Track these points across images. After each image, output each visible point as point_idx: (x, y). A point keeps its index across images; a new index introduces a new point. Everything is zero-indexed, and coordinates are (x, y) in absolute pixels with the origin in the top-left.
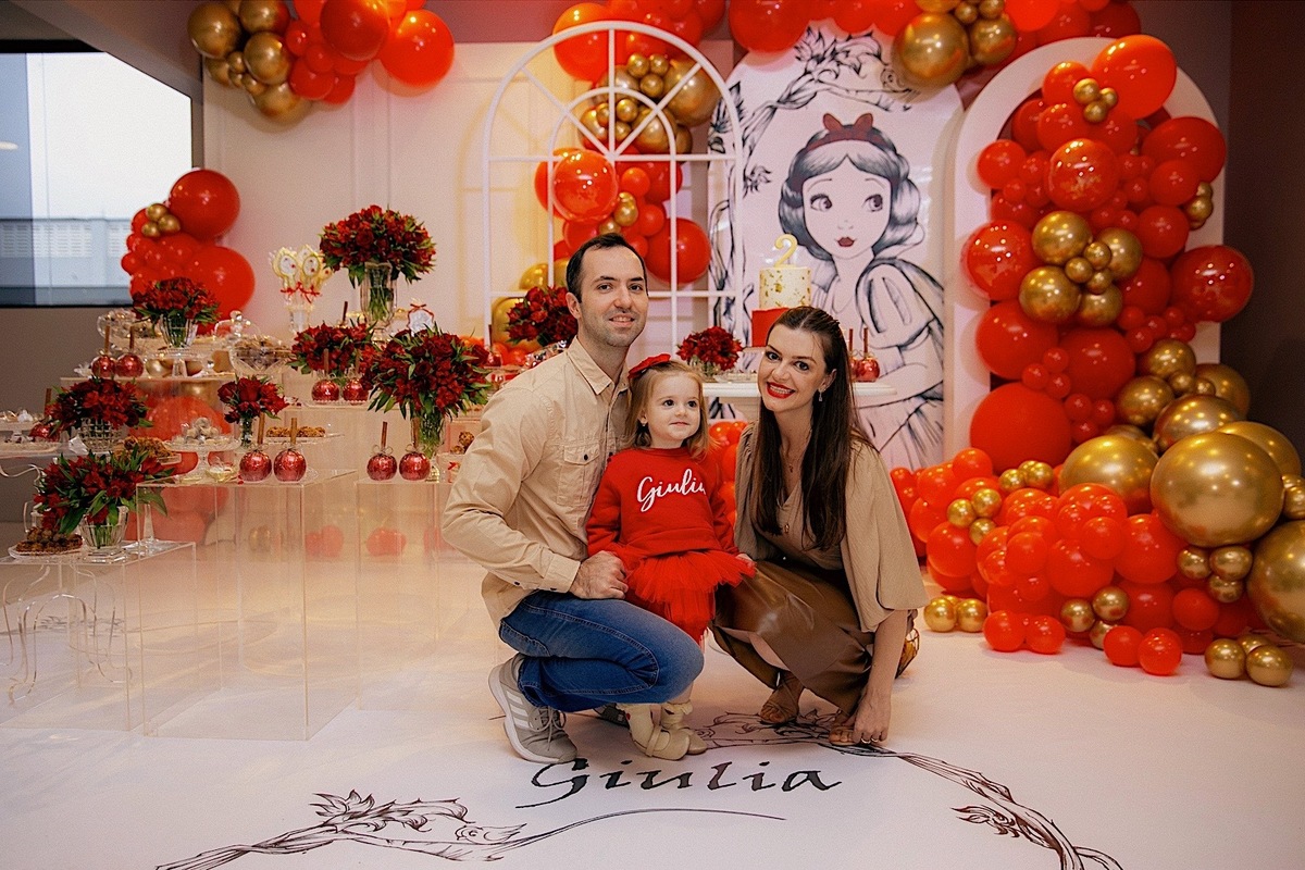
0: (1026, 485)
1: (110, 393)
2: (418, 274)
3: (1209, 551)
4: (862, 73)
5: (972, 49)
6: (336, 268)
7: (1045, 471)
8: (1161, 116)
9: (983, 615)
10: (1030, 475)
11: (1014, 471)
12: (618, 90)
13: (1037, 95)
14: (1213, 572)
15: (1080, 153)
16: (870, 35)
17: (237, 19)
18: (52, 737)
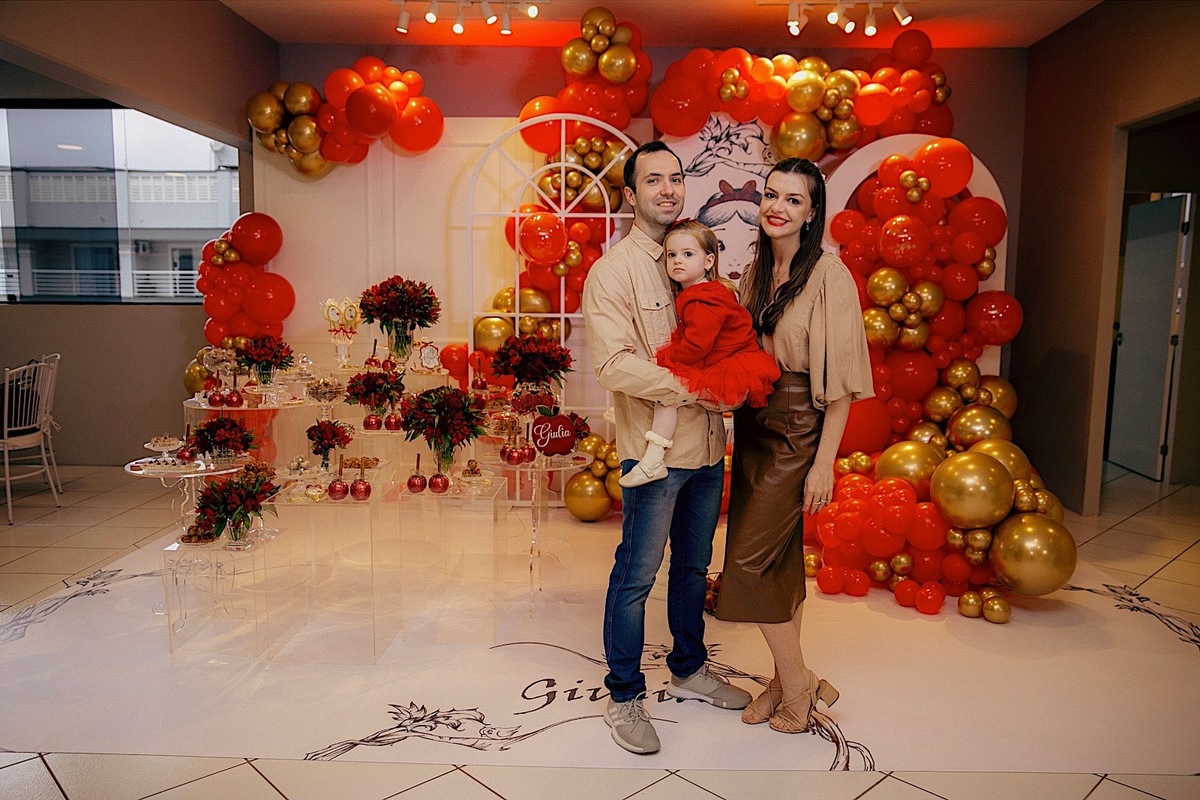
0: (854, 471)
1: (231, 429)
2: (429, 324)
3: (966, 532)
4: (749, 151)
5: (829, 138)
6: (372, 321)
7: (867, 462)
8: (965, 194)
9: (819, 566)
10: (857, 464)
11: (846, 460)
12: (567, 165)
13: (874, 175)
14: (967, 546)
15: (901, 227)
16: (755, 122)
17: (282, 103)
18: (211, 662)
